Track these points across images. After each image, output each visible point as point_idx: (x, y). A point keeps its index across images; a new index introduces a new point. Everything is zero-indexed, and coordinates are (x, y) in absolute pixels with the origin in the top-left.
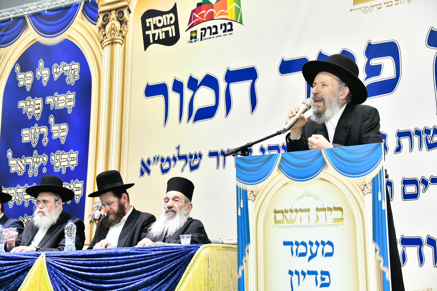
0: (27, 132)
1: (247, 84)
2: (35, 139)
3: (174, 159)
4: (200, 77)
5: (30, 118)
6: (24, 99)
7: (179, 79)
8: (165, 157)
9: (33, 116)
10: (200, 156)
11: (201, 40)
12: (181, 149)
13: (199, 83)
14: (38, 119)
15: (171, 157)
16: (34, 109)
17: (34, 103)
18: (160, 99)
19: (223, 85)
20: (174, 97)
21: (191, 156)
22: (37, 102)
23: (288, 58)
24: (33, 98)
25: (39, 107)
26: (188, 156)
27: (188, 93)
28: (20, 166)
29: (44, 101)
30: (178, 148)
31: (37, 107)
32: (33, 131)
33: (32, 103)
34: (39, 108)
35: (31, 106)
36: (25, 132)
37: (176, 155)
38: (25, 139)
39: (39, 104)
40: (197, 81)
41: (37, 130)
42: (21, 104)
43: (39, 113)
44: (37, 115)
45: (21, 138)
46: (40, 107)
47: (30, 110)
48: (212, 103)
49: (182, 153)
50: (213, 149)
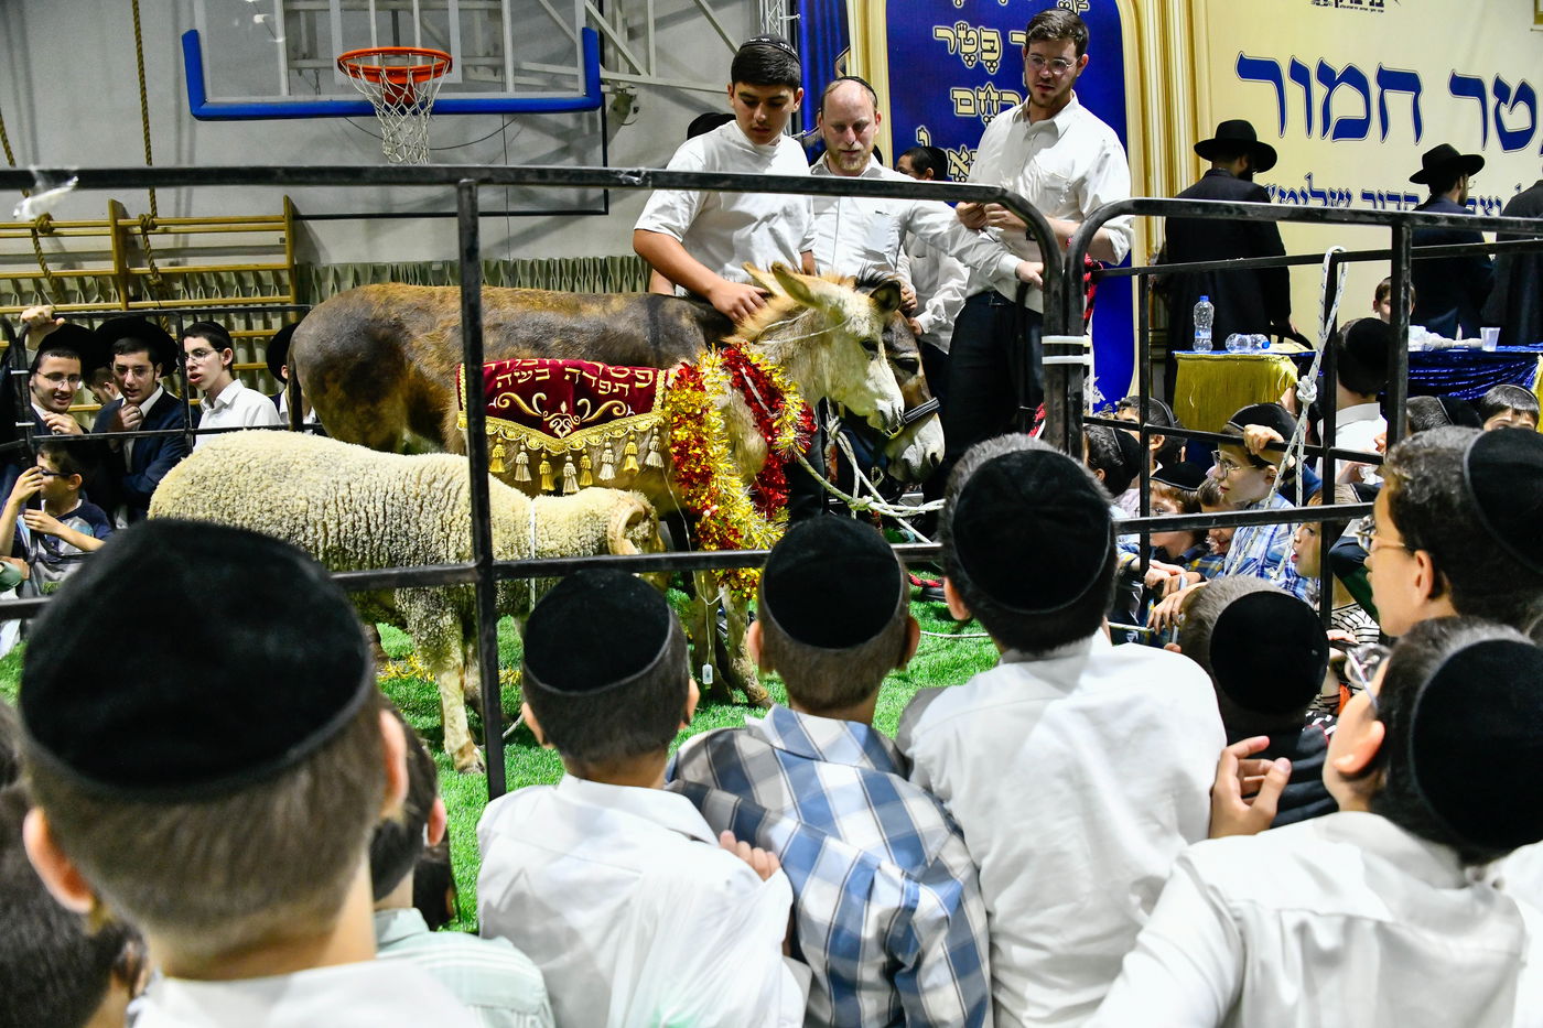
0: (967, 95)
1: (1408, 96)
2: (989, 112)
3: (1304, 194)
4: (1339, 68)
5: (970, 65)
6: (949, 23)
7: (1303, 60)
8: (1287, 189)
9: (979, 65)
10: (1349, 196)
11: (1337, 6)
12: (1314, 178)
13: (1337, 77)
14: (992, 72)
15: (1298, 191)
16: (980, 50)
17: (979, 37)
18: (1268, 87)
19: (1375, 90)
20: (1294, 91)
21: (1333, 195)
22: (985, 36)
23: (1460, 73)
24: (975, 24)
25: (992, 48)
26: (1327, 192)
27: (1319, 90)
28: (955, 165)
29: (1005, 38)
30: (1309, 177)
31: (987, 46)
32: (982, 96)
33: (972, 35)
34: (992, 50)
35: (971, 42)
36: (959, 94)
37: (1306, 189)
38: (964, 110)
39: (993, 41)
40: (1332, 73)
41: (995, 96)
42: (942, 33)
43: (995, 61)
44: (989, 64)
45: (950, 106)
46: (997, 47)
47: (966, 49)
48: (1360, 114)
49: (1317, 187)
50: (1368, 189)
